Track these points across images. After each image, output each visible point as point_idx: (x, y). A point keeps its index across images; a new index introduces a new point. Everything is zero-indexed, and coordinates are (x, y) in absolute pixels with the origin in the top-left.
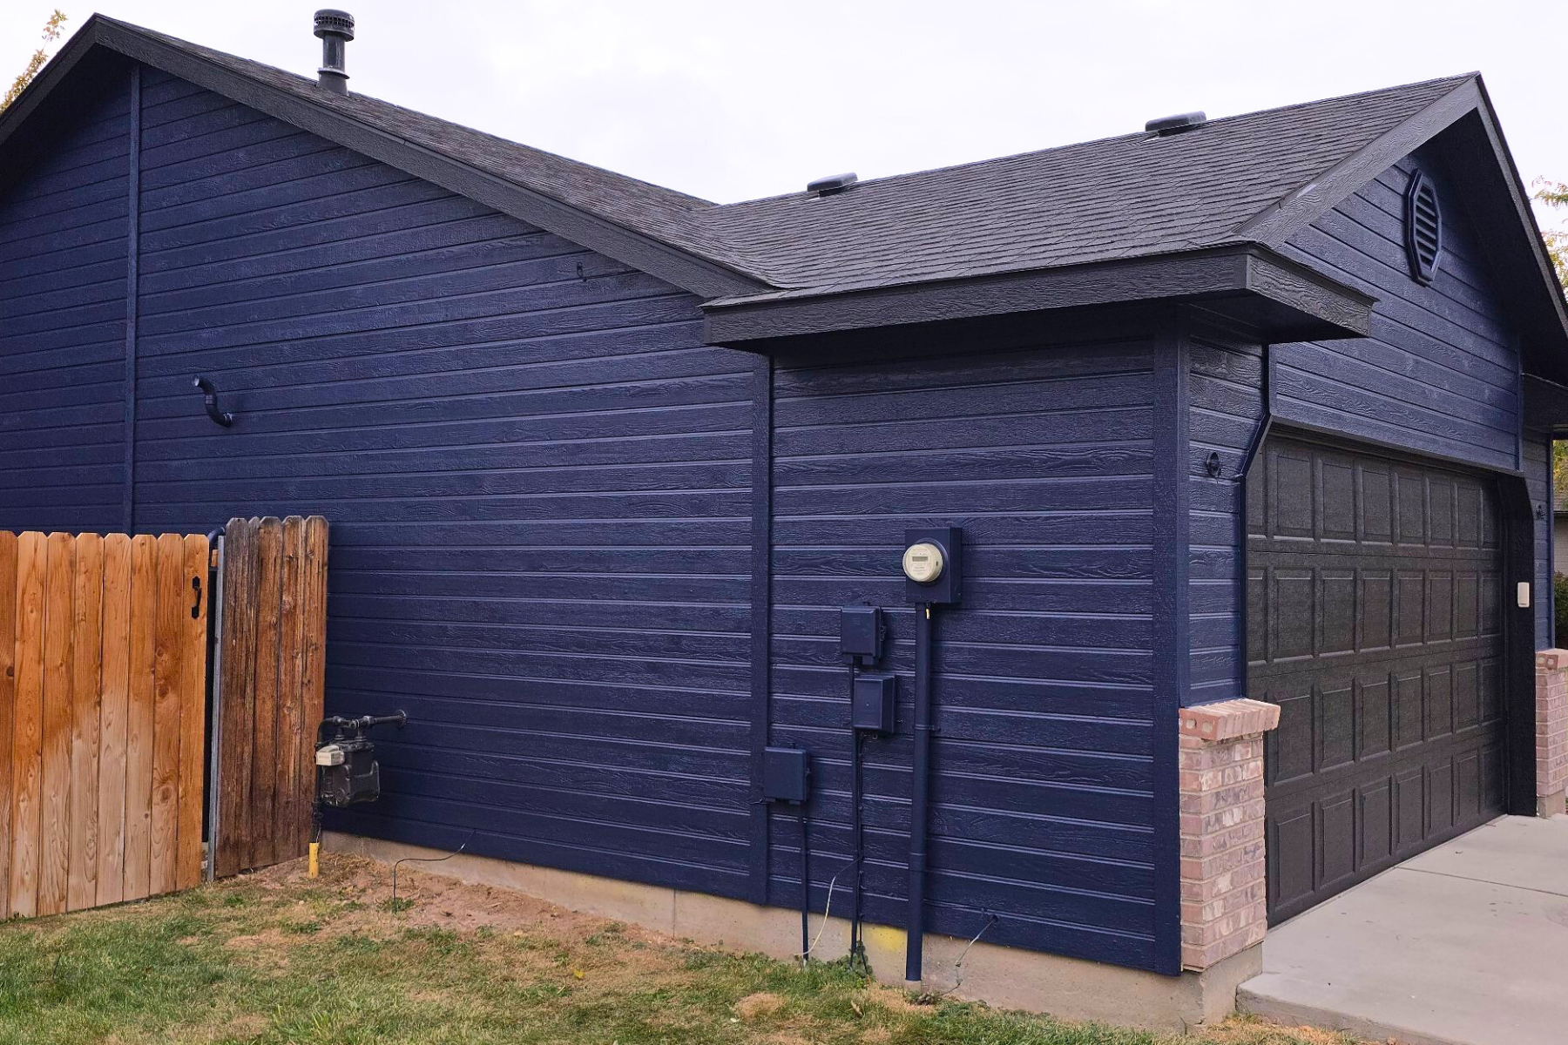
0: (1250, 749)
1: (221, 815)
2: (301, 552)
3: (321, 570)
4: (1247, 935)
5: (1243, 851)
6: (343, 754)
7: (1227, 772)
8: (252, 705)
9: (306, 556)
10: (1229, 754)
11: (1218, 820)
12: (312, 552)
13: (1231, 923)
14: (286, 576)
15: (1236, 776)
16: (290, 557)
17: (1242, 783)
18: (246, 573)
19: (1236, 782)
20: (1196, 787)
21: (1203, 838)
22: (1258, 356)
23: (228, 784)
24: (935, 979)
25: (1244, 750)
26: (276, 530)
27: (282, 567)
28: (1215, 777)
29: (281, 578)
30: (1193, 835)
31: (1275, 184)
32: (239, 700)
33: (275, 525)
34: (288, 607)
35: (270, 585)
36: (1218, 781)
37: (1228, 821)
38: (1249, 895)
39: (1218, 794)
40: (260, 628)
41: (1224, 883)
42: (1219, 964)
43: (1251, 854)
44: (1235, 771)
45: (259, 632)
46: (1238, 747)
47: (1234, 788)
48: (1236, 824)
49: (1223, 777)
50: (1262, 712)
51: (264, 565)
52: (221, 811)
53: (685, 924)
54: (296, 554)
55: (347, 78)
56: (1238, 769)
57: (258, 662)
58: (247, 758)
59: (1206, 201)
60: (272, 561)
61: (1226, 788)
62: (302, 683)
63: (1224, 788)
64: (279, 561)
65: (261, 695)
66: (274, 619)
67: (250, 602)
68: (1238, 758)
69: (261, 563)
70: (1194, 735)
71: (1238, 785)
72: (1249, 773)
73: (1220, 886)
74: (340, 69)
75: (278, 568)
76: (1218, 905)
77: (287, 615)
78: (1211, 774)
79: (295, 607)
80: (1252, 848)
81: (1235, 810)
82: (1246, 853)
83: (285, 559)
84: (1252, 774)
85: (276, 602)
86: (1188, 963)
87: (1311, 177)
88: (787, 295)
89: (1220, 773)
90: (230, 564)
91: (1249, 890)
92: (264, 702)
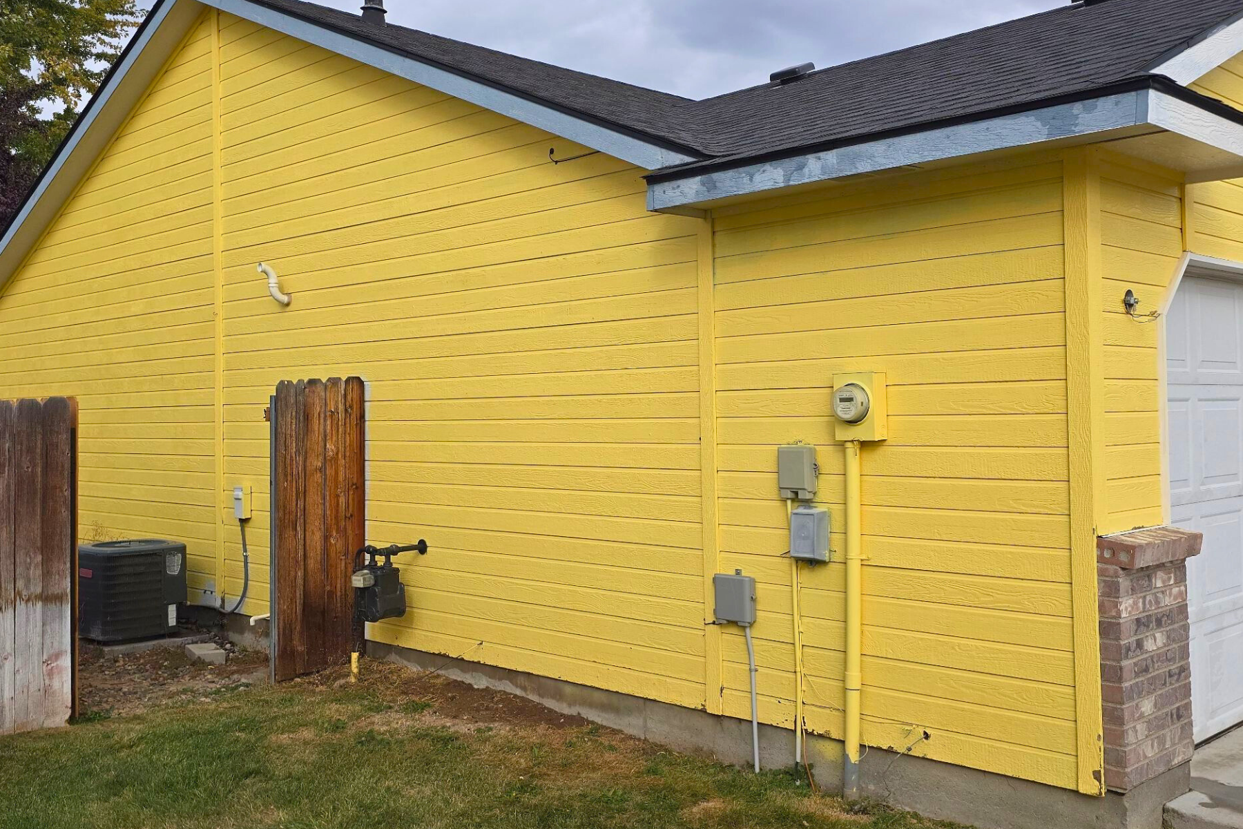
0: (1172, 575)
1: (279, 629)
2: (341, 407)
3: (358, 421)
4: (1174, 754)
5: (1167, 674)
6: (373, 577)
7: (1148, 598)
8: (302, 536)
9: (346, 410)
10: (1150, 580)
11: (1139, 644)
12: (351, 407)
13: (1156, 744)
14: (329, 427)
15: (1157, 602)
16: (331, 411)
17: (1164, 609)
18: (294, 426)
19: (1159, 608)
20: (1114, 614)
21: (1125, 663)
22: (1176, 197)
23: (284, 603)
24: (873, 788)
25: (1166, 577)
26: (319, 389)
27: (325, 420)
28: (1135, 603)
29: (325, 431)
30: (1114, 660)
31: (1186, 27)
32: (291, 532)
33: (318, 385)
34: (331, 453)
35: (316, 436)
36: (1138, 609)
37: (1150, 645)
38: (1175, 716)
39: (1138, 620)
40: (307, 472)
41: (1147, 706)
42: (1145, 784)
43: (1176, 677)
44: (1156, 597)
45: (307, 474)
46: (1160, 574)
47: (1156, 614)
48: (1158, 649)
49: (1144, 603)
50: (1183, 540)
51: (310, 418)
52: (278, 625)
53: (655, 730)
54: (337, 408)
55: (386, 12)
56: (1160, 595)
57: (307, 499)
58: (300, 581)
59: (1115, 48)
60: (316, 415)
61: (1147, 614)
62: (346, 517)
63: (1144, 614)
64: (322, 416)
65: (310, 528)
66: (320, 464)
67: (298, 451)
68: (1159, 584)
69: (307, 418)
70: (1112, 564)
71: (1160, 610)
72: (1172, 598)
73: (1143, 709)
74: (378, 5)
75: (322, 421)
76: (1141, 727)
77: (331, 461)
78: (1131, 601)
79: (337, 454)
80: (1177, 671)
81: (1158, 635)
82: (1170, 676)
83: (328, 414)
84: (1175, 599)
85: (321, 450)
86: (1111, 784)
87: (1222, 18)
88: (718, 160)
89: (1141, 600)
90: (280, 419)
91: (1174, 711)
92: (313, 533)
